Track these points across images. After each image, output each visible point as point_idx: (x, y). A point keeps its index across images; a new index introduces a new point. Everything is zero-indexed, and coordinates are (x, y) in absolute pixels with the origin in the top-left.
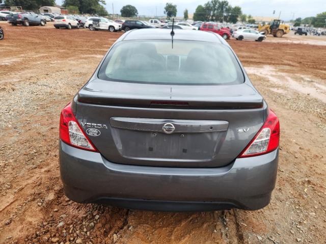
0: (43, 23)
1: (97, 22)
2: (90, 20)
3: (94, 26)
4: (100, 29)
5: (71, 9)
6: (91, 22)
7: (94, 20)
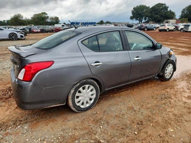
0: (155, 29)
1: (187, 27)
2: (182, 26)
3: (184, 29)
4: (188, 31)
5: (183, 20)
6: (183, 27)
7: (185, 26)
